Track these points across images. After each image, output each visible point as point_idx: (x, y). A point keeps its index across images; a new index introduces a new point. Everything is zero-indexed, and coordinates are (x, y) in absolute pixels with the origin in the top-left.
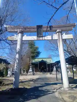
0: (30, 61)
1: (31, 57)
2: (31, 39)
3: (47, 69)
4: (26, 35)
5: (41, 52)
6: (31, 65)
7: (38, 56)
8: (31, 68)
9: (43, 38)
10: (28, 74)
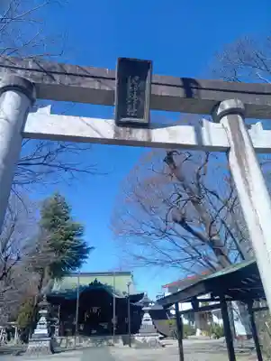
0: (40, 288)
1: (47, 269)
2: (81, 130)
3: (114, 321)
4: (47, 109)
5: (92, 248)
6: (45, 303)
7: (79, 265)
8: (43, 319)
9: (149, 135)
10: (31, 345)
